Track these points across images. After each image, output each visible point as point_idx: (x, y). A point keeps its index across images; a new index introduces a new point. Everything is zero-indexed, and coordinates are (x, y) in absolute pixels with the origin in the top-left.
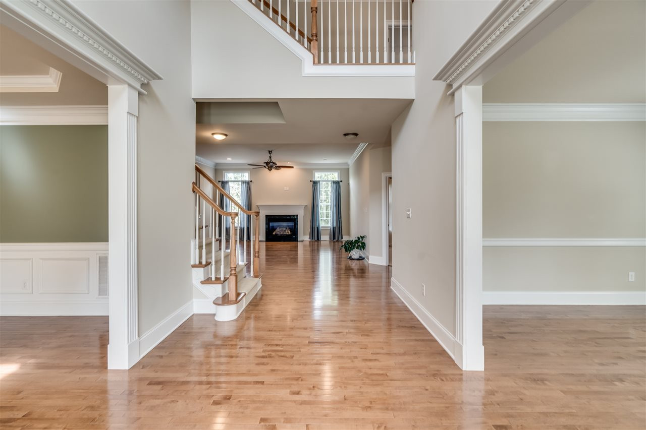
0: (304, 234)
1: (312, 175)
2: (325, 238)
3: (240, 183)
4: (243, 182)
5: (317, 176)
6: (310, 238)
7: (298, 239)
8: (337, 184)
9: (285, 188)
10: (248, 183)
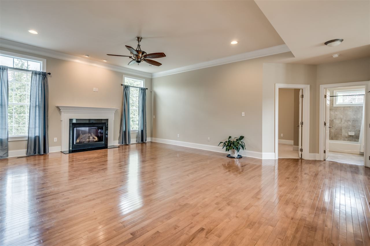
0: (114, 139)
1: (122, 79)
2: (133, 140)
3: (30, 74)
4: (35, 73)
5: (127, 81)
6: (119, 143)
7: (108, 145)
8: (143, 90)
9: (94, 88)
10: (44, 76)
